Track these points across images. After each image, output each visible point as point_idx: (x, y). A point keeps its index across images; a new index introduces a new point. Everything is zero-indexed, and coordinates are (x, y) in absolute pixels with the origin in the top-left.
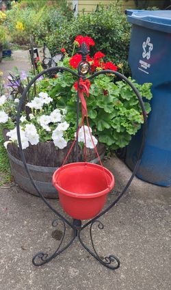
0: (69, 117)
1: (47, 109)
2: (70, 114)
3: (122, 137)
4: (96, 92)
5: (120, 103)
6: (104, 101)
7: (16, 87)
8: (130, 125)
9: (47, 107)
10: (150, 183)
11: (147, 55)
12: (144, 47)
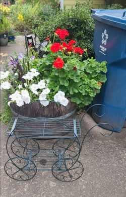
0: (51, 85)
1: (36, 80)
2: (51, 83)
3: (86, 98)
4: (68, 68)
5: (85, 75)
6: (74, 74)
7: (15, 65)
8: (92, 90)
9: (36, 79)
10: (107, 130)
11: (104, 42)
12: (103, 36)
